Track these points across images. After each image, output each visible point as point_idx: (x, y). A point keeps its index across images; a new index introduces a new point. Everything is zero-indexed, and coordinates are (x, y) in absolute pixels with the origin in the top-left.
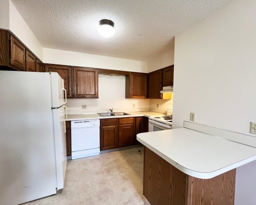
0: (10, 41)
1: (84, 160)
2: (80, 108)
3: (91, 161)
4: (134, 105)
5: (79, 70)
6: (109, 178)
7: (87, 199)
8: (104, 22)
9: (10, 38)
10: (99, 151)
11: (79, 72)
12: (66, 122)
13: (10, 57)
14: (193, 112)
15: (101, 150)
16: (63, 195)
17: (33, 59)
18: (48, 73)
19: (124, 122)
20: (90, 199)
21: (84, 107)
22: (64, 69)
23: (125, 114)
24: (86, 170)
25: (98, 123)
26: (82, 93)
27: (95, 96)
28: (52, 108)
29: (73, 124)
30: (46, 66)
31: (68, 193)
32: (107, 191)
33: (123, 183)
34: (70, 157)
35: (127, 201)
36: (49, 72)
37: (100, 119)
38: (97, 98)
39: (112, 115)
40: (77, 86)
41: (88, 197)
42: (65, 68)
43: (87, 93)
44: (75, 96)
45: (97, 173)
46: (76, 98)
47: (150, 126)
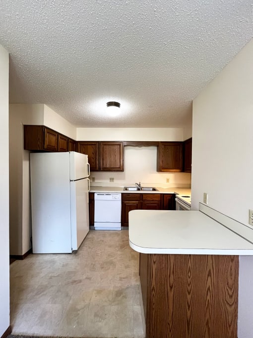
0: (44, 132)
1: (104, 232)
2: (108, 181)
3: (110, 234)
4: (168, 180)
5: (105, 145)
6: (119, 253)
7: (92, 264)
8: (110, 104)
9: (44, 130)
10: (120, 226)
11: (105, 146)
12: (90, 193)
13: (44, 144)
14: (205, 192)
15: (122, 225)
16: (76, 256)
17: (66, 140)
18: (68, 153)
19: (149, 199)
20: (94, 265)
21: (112, 179)
22: (92, 145)
23: (154, 190)
24: (103, 241)
25: (119, 197)
26: (108, 167)
27: (121, 169)
28: (71, 181)
29: (96, 196)
30: (79, 143)
31: (80, 255)
32: (112, 263)
33: (129, 261)
34: (92, 226)
35: (125, 276)
36: (68, 151)
37: (122, 193)
38: (123, 171)
39: (139, 190)
40: (103, 159)
41: (93, 263)
42: (93, 143)
43: (112, 167)
44: (101, 169)
45: (110, 246)
46: (102, 171)
47: (177, 206)
